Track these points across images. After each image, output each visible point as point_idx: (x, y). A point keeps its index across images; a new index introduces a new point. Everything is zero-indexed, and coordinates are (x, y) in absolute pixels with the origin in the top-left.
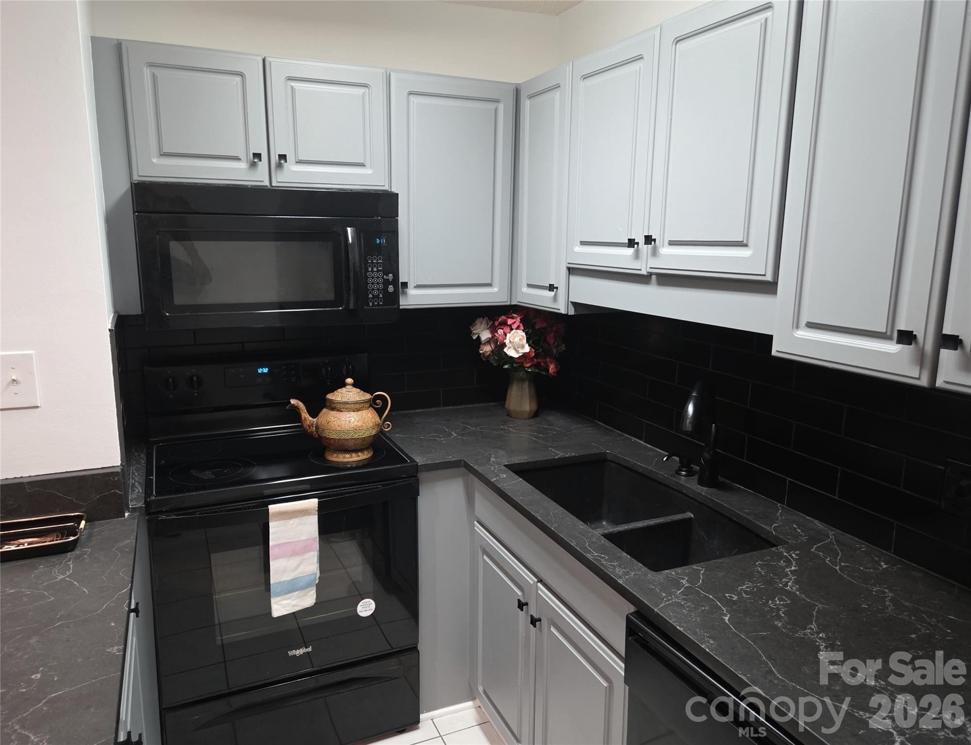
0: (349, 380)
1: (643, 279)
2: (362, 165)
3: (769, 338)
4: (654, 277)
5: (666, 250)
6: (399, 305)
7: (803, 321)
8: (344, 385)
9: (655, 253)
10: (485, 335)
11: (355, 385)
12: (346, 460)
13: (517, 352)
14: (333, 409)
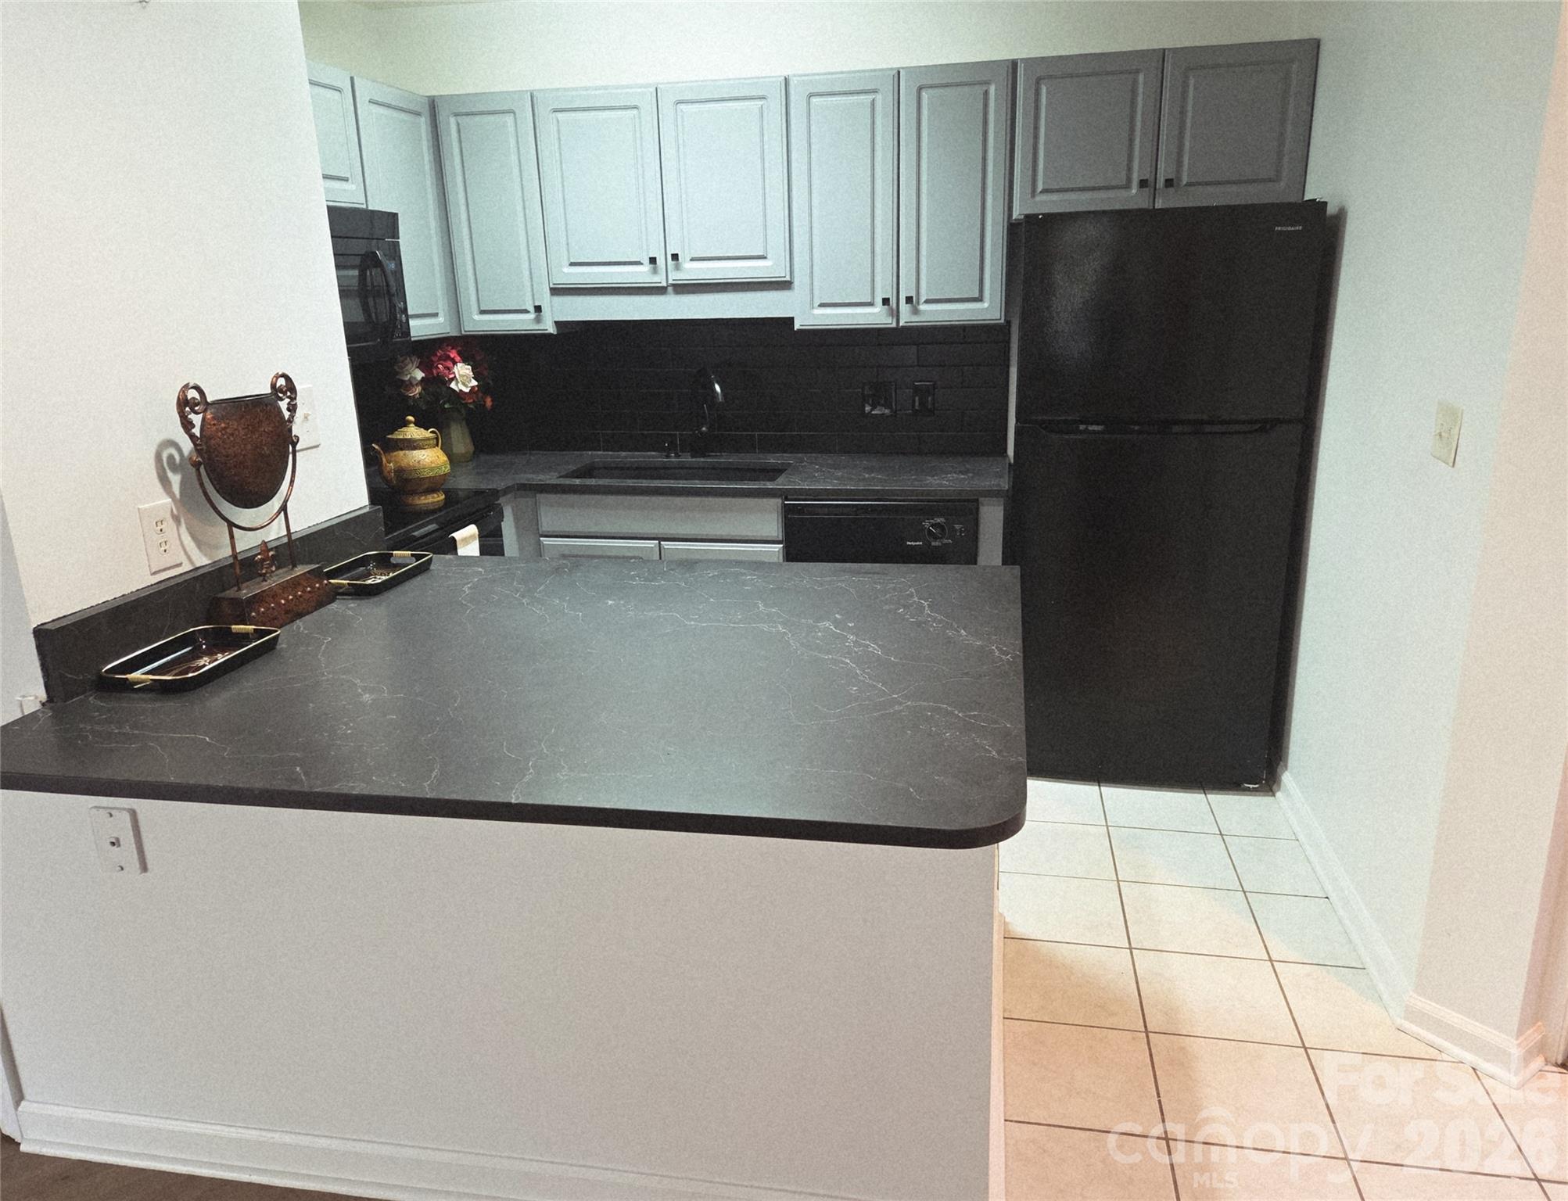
0: (411, 418)
1: (660, 291)
2: (346, 180)
3: (791, 320)
4: (670, 289)
5: (687, 265)
6: (411, 337)
7: (817, 302)
8: (406, 424)
9: (677, 268)
10: (419, 375)
11: (417, 424)
12: (436, 500)
13: (466, 386)
14: (415, 448)
